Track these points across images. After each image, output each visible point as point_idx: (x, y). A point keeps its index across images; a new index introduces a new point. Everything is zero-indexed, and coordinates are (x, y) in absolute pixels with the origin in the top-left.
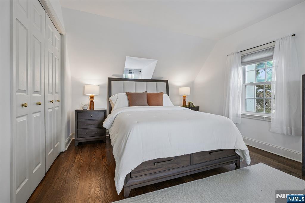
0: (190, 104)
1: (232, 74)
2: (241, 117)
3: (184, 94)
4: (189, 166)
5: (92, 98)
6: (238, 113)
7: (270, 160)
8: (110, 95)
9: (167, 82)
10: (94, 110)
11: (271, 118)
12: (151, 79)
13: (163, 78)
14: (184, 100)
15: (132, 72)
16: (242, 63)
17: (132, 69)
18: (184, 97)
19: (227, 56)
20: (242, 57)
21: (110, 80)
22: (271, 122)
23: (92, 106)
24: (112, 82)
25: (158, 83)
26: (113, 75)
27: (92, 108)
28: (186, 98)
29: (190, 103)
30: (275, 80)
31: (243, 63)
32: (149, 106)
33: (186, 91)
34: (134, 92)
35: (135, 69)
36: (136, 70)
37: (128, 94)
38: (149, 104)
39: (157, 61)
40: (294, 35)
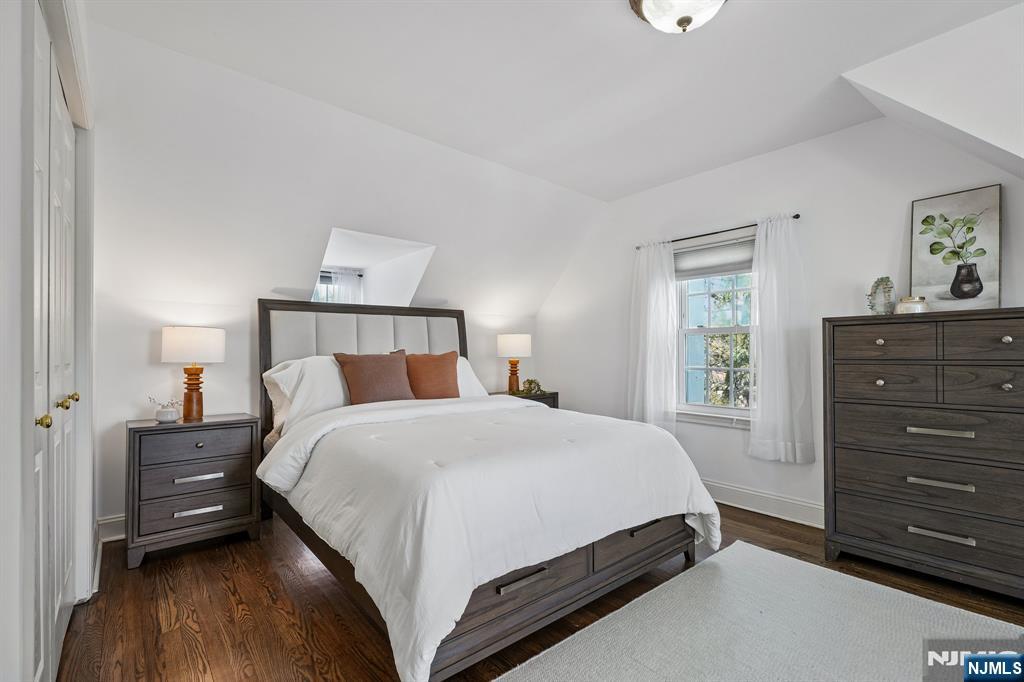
0: (533, 386)
1: (653, 302)
2: (677, 421)
3: (514, 355)
4: (584, 578)
5: (194, 376)
6: (670, 410)
7: (753, 530)
8: (265, 361)
9: (459, 315)
10: (205, 420)
11: (749, 421)
12: (407, 305)
13: (446, 302)
14: (514, 373)
15: (330, 277)
16: (676, 271)
17: (331, 268)
18: (514, 365)
19: (638, 248)
20: (676, 256)
21: (265, 307)
22: (749, 430)
23: (195, 407)
24: (274, 314)
25: (435, 320)
26: (275, 291)
27: (195, 413)
28: (519, 366)
29: (530, 382)
30: (757, 324)
31: (681, 273)
32: (418, 396)
33: (517, 346)
34: (356, 353)
35: (341, 268)
36: (346, 269)
37: (344, 362)
38: (418, 394)
39: (434, 247)
40: (797, 216)
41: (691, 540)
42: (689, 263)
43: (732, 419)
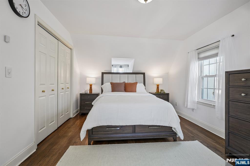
0: (162, 91)
1: (191, 67)
3: (158, 83)
4: (131, 133)
5: (91, 86)
8: (102, 84)
9: (144, 74)
10: (92, 93)
11: (215, 105)
12: (132, 72)
13: (141, 71)
14: (158, 88)
15: (122, 67)
16: (198, 58)
17: (122, 65)
18: (158, 86)
19: (188, 53)
20: (199, 54)
21: (103, 74)
22: (215, 108)
23: (91, 91)
24: (104, 75)
25: (137, 75)
26: (105, 71)
27: (91, 92)
28: (159, 86)
29: (161, 90)
30: (222, 74)
31: (199, 59)
32: (126, 92)
33: (159, 81)
34: (119, 82)
35: (124, 65)
36: (125, 65)
37: (112, 84)
39: (134, 59)
40: (233, 36)
41: (175, 135)
42: (202, 55)
43: (212, 105)
